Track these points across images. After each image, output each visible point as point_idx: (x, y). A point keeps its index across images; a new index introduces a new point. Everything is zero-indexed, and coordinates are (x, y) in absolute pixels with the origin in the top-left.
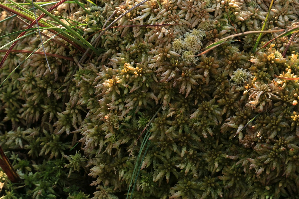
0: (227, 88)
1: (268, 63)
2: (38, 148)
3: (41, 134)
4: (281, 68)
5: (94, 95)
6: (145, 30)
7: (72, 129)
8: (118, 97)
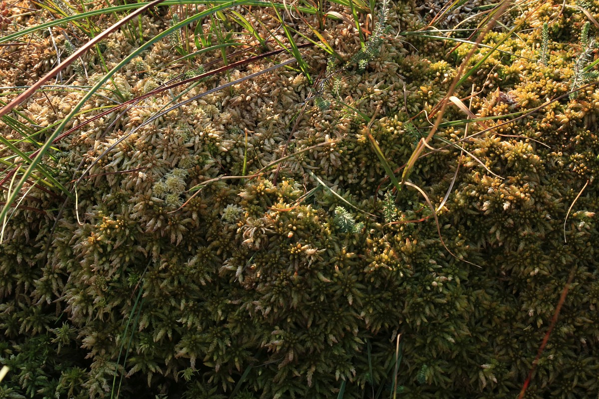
0: (219, 228)
1: (258, 195)
2: (16, 325)
3: (17, 309)
4: (273, 198)
5: (72, 256)
6: (120, 177)
7: (54, 297)
8: (101, 256)
